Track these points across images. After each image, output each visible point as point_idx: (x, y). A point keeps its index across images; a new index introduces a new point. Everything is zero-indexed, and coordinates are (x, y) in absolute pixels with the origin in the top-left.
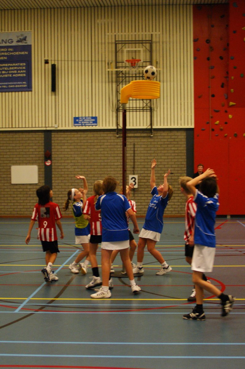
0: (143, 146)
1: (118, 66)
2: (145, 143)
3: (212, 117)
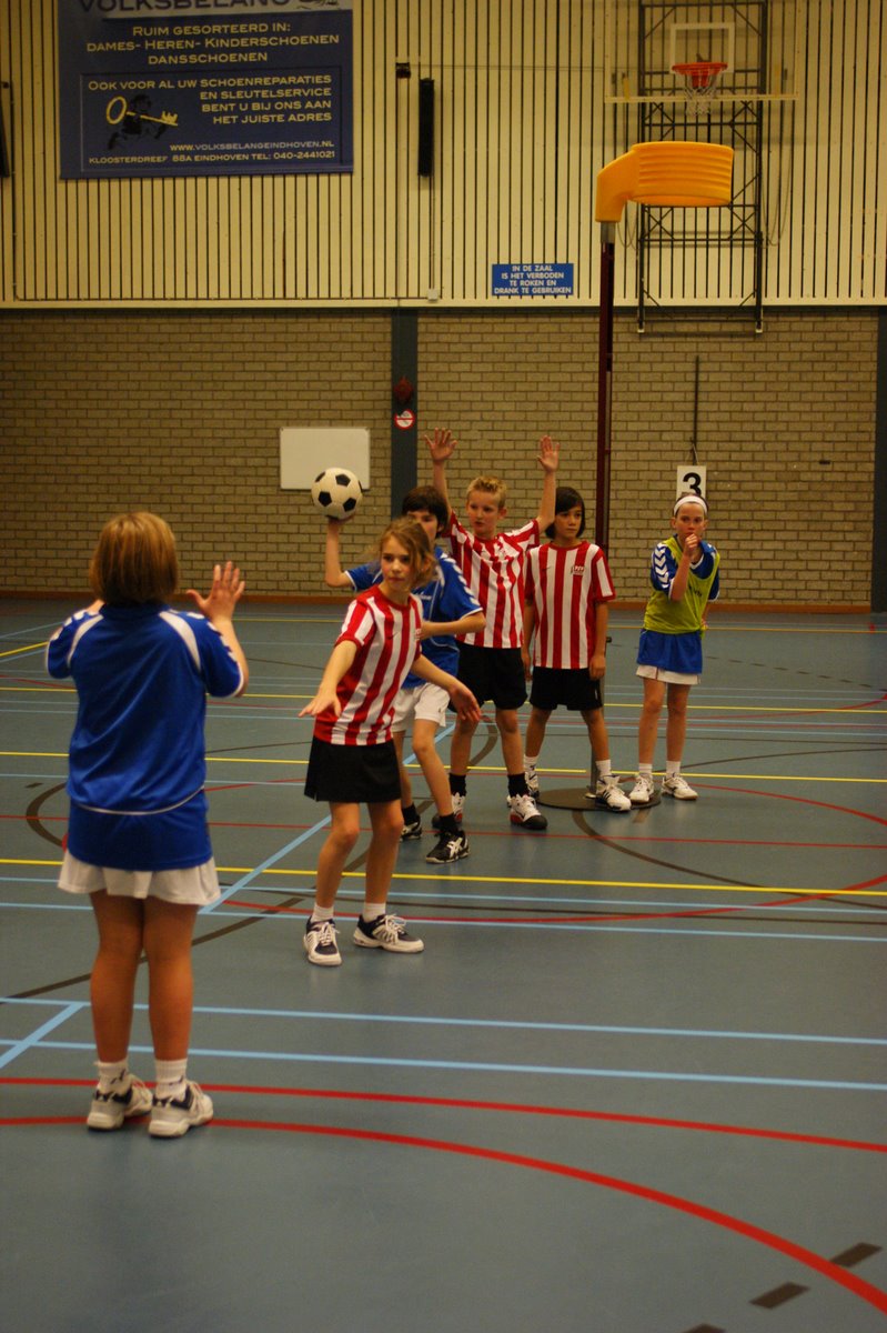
0: (726, 367)
1: (647, 85)
2: (736, 357)
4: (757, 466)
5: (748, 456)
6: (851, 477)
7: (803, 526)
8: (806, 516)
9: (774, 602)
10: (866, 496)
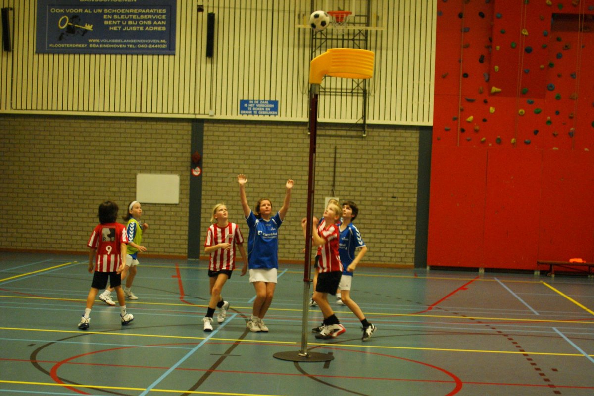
0: (349, 151)
2: (353, 147)
3: (462, 110)
4: (363, 198)
6: (406, 205)
7: (383, 227)
8: (384, 222)
9: (369, 262)
10: (413, 213)
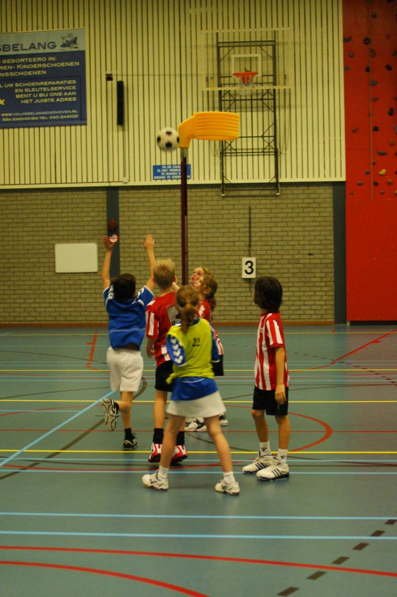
0: (264, 211)
1: (222, 83)
2: (268, 206)
3: (374, 164)
4: (279, 257)
5: (275, 252)
6: (323, 261)
7: (301, 284)
8: (302, 280)
9: (290, 321)
10: (331, 270)
